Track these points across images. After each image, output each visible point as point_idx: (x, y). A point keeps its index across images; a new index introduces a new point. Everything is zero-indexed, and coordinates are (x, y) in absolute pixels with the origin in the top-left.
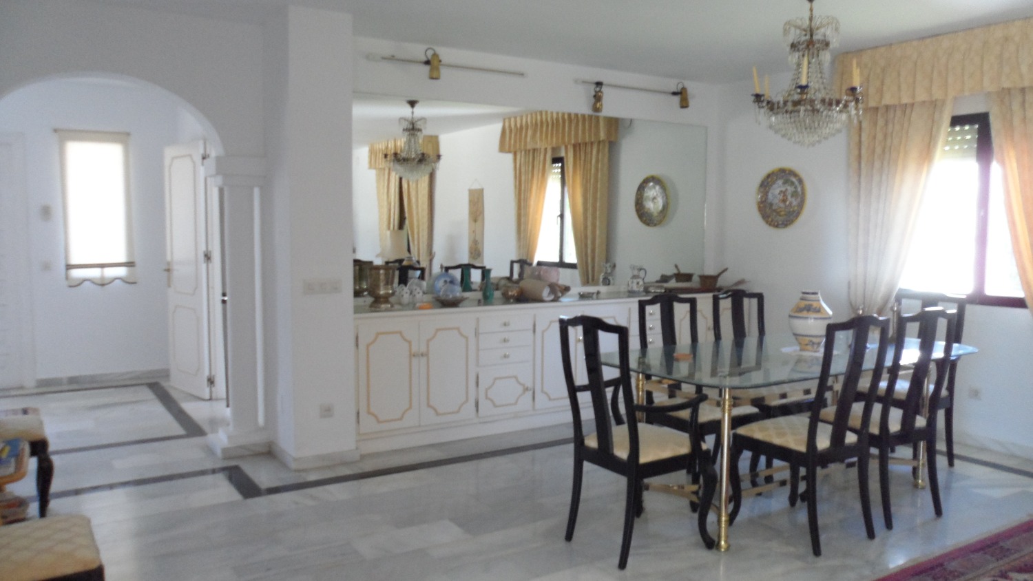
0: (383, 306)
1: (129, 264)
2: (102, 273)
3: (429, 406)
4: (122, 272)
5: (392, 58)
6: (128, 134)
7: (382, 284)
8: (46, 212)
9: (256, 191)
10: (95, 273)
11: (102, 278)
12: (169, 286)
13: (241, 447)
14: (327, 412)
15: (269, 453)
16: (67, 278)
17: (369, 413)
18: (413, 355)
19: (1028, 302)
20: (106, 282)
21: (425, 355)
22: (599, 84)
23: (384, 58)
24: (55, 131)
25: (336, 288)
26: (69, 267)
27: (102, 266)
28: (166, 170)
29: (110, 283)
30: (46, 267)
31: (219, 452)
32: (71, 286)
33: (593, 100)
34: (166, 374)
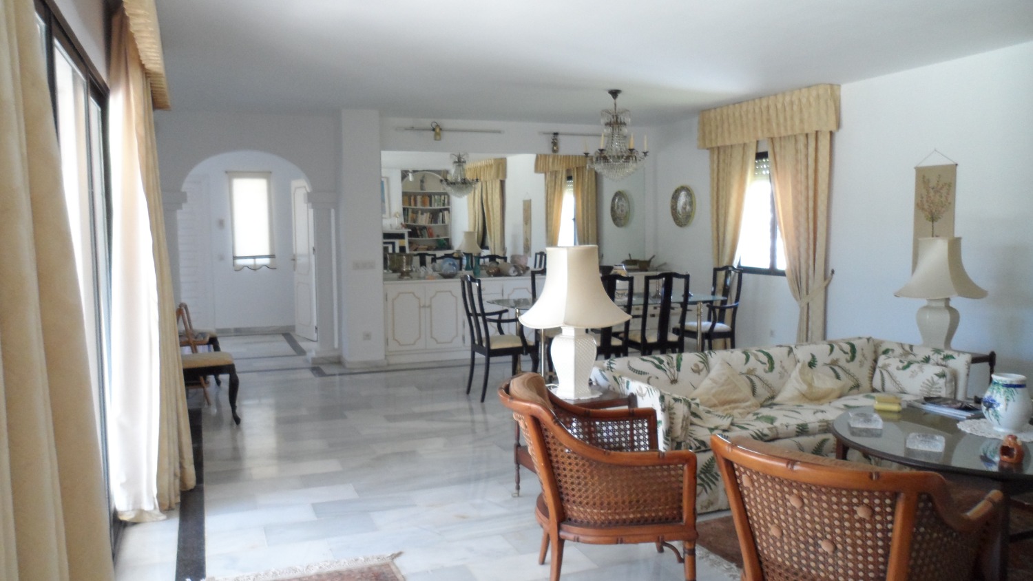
0: (406, 278)
1: (271, 256)
2: (255, 261)
3: (432, 337)
4: (266, 261)
5: (412, 128)
6: (271, 172)
7: (405, 264)
8: (221, 223)
9: (333, 211)
10: (250, 262)
11: (255, 265)
12: (295, 270)
13: (322, 358)
14: (367, 336)
15: (339, 362)
16: (234, 265)
17: (394, 339)
18: (420, 307)
19: (786, 273)
20: (257, 267)
21: (430, 306)
22: (556, 134)
23: (406, 129)
24: (226, 172)
25: (371, 266)
26: (235, 258)
27: (254, 257)
28: (292, 195)
29: (259, 269)
30: (222, 258)
31: (310, 361)
32: (236, 270)
33: (551, 145)
34: (293, 328)
